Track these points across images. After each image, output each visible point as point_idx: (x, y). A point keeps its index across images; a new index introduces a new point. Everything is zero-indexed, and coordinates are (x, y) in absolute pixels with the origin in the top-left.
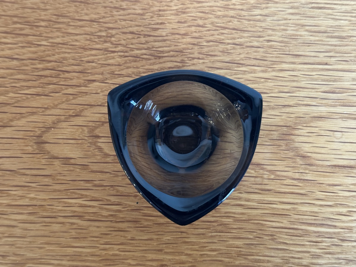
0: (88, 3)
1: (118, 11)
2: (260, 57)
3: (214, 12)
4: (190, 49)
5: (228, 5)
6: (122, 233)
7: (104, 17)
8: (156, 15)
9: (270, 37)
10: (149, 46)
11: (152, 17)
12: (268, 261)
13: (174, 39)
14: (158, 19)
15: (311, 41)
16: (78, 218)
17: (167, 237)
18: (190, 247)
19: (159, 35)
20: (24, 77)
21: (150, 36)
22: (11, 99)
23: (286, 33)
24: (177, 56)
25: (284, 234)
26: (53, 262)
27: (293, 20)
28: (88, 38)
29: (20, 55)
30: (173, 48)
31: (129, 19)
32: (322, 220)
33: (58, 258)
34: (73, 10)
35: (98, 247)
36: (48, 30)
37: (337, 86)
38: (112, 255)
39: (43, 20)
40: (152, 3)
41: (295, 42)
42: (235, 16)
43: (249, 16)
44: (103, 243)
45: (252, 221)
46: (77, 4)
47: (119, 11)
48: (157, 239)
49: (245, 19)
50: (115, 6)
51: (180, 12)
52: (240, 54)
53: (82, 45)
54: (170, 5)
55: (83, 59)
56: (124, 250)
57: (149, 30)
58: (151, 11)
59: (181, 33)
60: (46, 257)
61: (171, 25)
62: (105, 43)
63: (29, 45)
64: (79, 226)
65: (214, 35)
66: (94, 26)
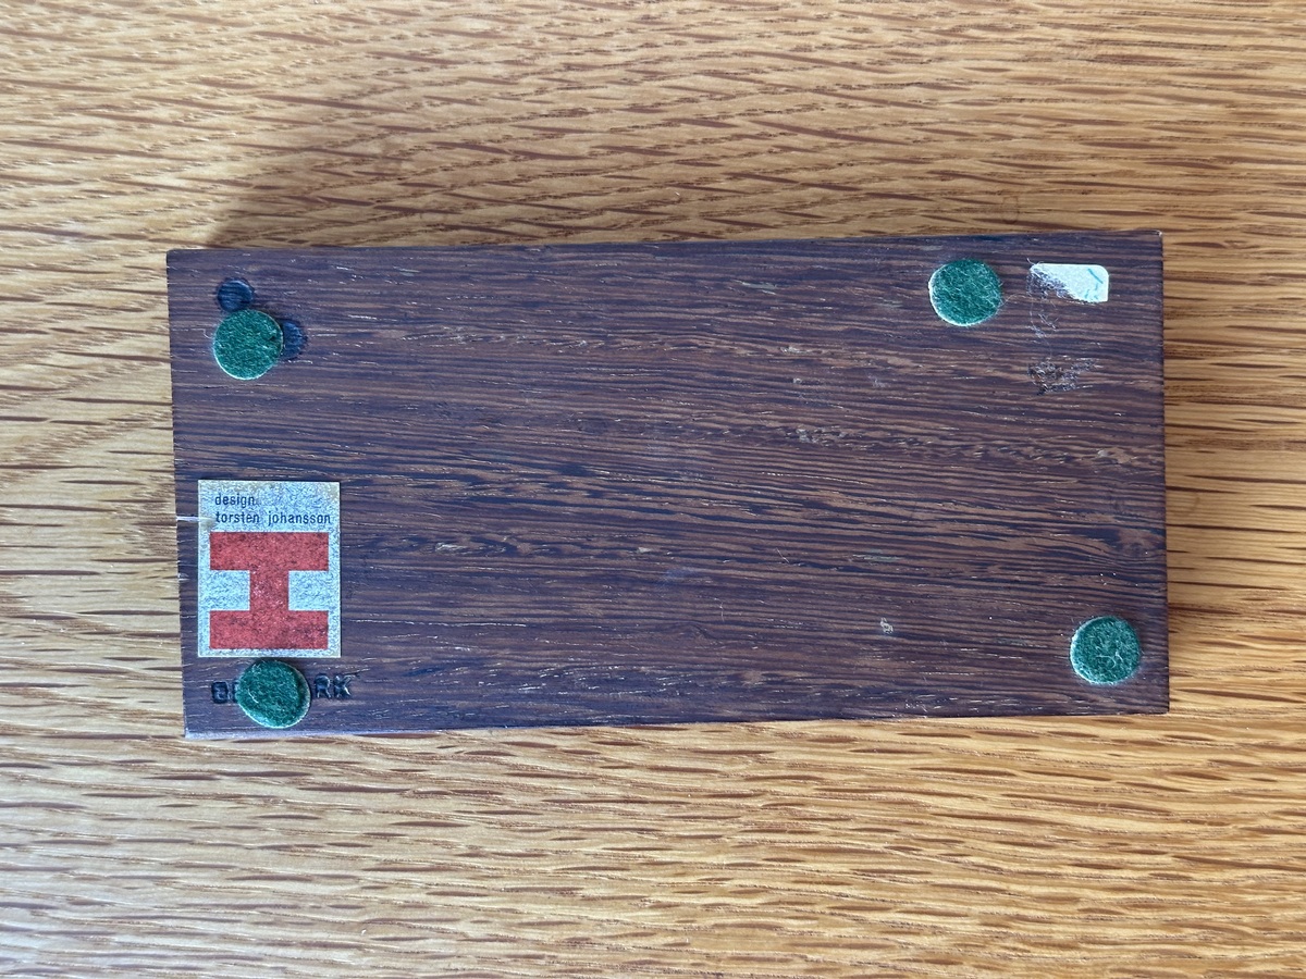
0: (319, 42)
1: (422, 70)
2: (915, 230)
3: (756, 71)
4: (673, 203)
5: (807, 49)
6: (438, 831)
7: (374, 90)
8: (556, 83)
9: (951, 161)
10: (531, 191)
11: (541, 91)
12: (935, 931)
13: (618, 168)
14: (563, 97)
15: (1094, 175)
16: (286, 779)
17: (590, 845)
18: (671, 880)
19: (566, 153)
20: (99, 297)
21: (533, 156)
22: (56, 374)
23: (1006, 148)
24: (629, 225)
25: (992, 837)
26: (200, 927)
27: (1033, 100)
28: (322, 163)
29: (85, 221)
30: (613, 198)
31: (464, 98)
32: (1122, 792)
33: (220, 913)
34: (265, 63)
35: (357, 879)
36: (180, 134)
37: (1179, 331)
38: (404, 907)
39: (163, 101)
40: (543, 41)
41: (1038, 181)
42: (830, 85)
43: (878, 86)
44: (373, 864)
45: (883, 795)
46: (282, 43)
47: (428, 69)
48: (557, 852)
49: (865, 99)
50: (414, 49)
51: (638, 72)
52: (846, 219)
53: (298, 187)
54: (606, 48)
55: (301, 236)
56: (447, 889)
57: (529, 133)
58: (538, 69)
59: (644, 146)
60: (178, 912)
61: (608, 120)
62: (378, 180)
63: (116, 186)
64: (290, 808)
65: (755, 154)
66: (339, 122)
